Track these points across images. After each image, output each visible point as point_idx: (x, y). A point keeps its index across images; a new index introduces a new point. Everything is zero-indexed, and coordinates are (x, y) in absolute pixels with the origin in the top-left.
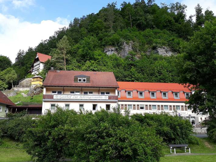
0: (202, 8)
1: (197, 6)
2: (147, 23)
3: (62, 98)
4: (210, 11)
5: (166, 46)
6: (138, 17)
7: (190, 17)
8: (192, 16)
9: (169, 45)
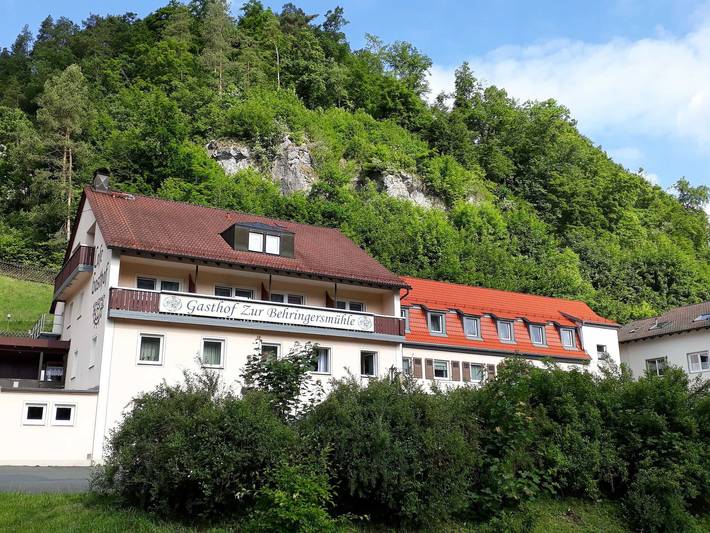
0: (474, 75)
1: (462, 70)
2: (330, 86)
3: (196, 313)
4: (499, 89)
5: (411, 172)
6: (303, 63)
7: (440, 99)
8: (446, 97)
9: (419, 171)
